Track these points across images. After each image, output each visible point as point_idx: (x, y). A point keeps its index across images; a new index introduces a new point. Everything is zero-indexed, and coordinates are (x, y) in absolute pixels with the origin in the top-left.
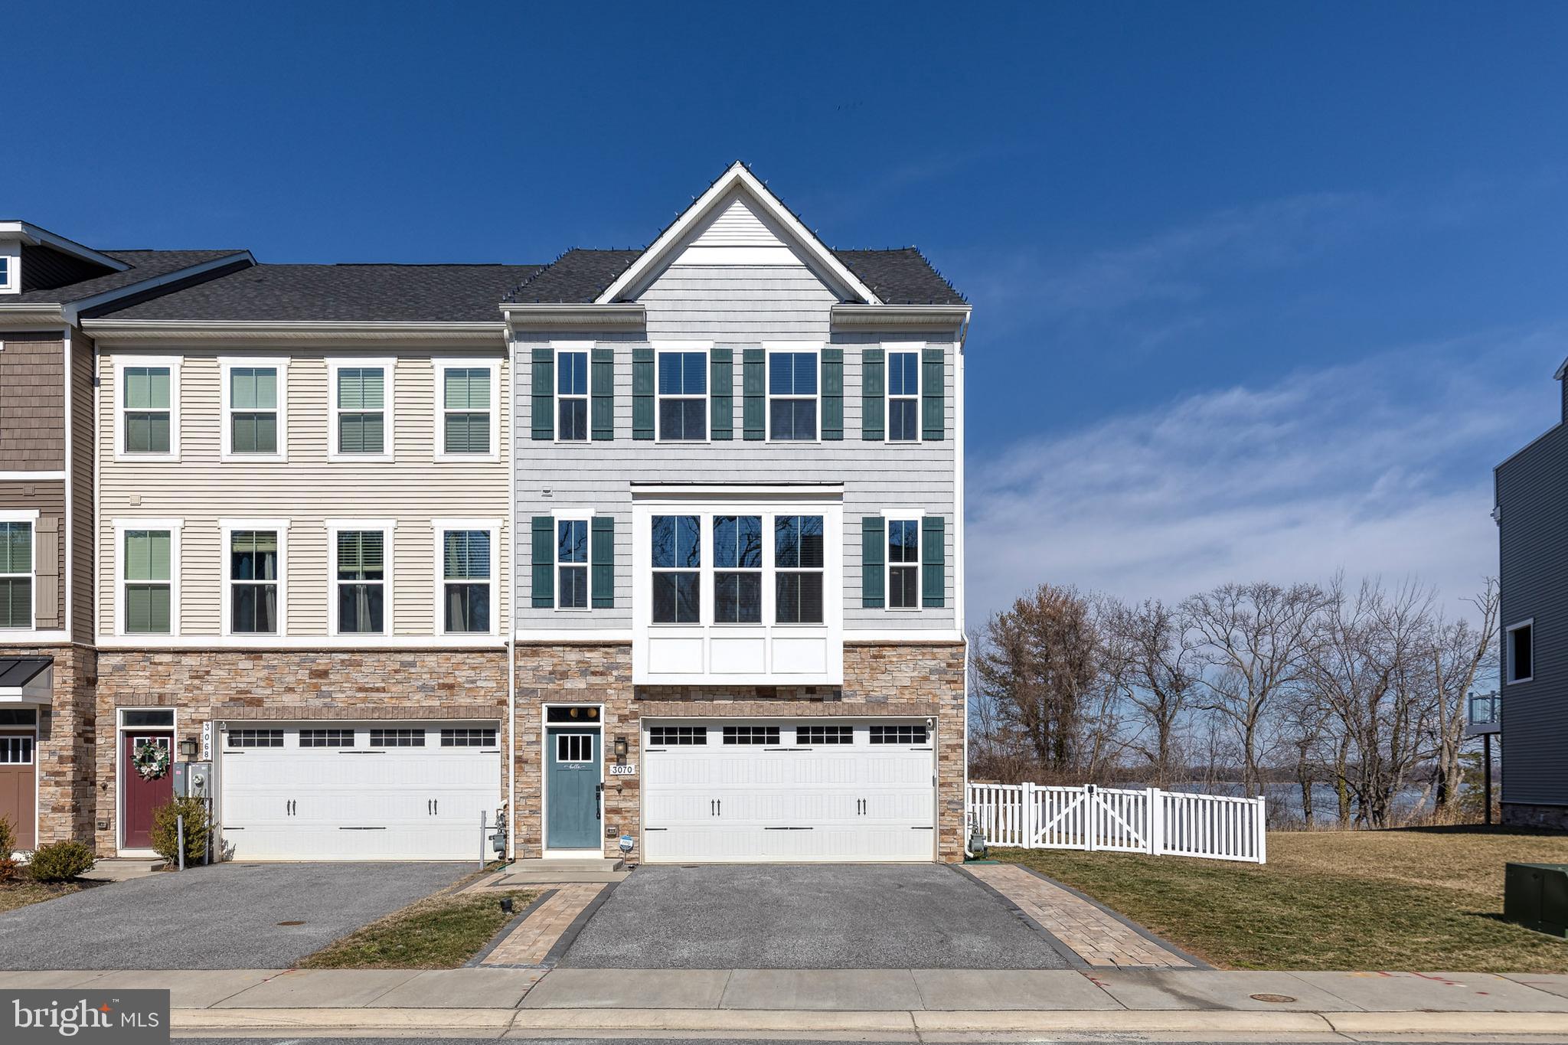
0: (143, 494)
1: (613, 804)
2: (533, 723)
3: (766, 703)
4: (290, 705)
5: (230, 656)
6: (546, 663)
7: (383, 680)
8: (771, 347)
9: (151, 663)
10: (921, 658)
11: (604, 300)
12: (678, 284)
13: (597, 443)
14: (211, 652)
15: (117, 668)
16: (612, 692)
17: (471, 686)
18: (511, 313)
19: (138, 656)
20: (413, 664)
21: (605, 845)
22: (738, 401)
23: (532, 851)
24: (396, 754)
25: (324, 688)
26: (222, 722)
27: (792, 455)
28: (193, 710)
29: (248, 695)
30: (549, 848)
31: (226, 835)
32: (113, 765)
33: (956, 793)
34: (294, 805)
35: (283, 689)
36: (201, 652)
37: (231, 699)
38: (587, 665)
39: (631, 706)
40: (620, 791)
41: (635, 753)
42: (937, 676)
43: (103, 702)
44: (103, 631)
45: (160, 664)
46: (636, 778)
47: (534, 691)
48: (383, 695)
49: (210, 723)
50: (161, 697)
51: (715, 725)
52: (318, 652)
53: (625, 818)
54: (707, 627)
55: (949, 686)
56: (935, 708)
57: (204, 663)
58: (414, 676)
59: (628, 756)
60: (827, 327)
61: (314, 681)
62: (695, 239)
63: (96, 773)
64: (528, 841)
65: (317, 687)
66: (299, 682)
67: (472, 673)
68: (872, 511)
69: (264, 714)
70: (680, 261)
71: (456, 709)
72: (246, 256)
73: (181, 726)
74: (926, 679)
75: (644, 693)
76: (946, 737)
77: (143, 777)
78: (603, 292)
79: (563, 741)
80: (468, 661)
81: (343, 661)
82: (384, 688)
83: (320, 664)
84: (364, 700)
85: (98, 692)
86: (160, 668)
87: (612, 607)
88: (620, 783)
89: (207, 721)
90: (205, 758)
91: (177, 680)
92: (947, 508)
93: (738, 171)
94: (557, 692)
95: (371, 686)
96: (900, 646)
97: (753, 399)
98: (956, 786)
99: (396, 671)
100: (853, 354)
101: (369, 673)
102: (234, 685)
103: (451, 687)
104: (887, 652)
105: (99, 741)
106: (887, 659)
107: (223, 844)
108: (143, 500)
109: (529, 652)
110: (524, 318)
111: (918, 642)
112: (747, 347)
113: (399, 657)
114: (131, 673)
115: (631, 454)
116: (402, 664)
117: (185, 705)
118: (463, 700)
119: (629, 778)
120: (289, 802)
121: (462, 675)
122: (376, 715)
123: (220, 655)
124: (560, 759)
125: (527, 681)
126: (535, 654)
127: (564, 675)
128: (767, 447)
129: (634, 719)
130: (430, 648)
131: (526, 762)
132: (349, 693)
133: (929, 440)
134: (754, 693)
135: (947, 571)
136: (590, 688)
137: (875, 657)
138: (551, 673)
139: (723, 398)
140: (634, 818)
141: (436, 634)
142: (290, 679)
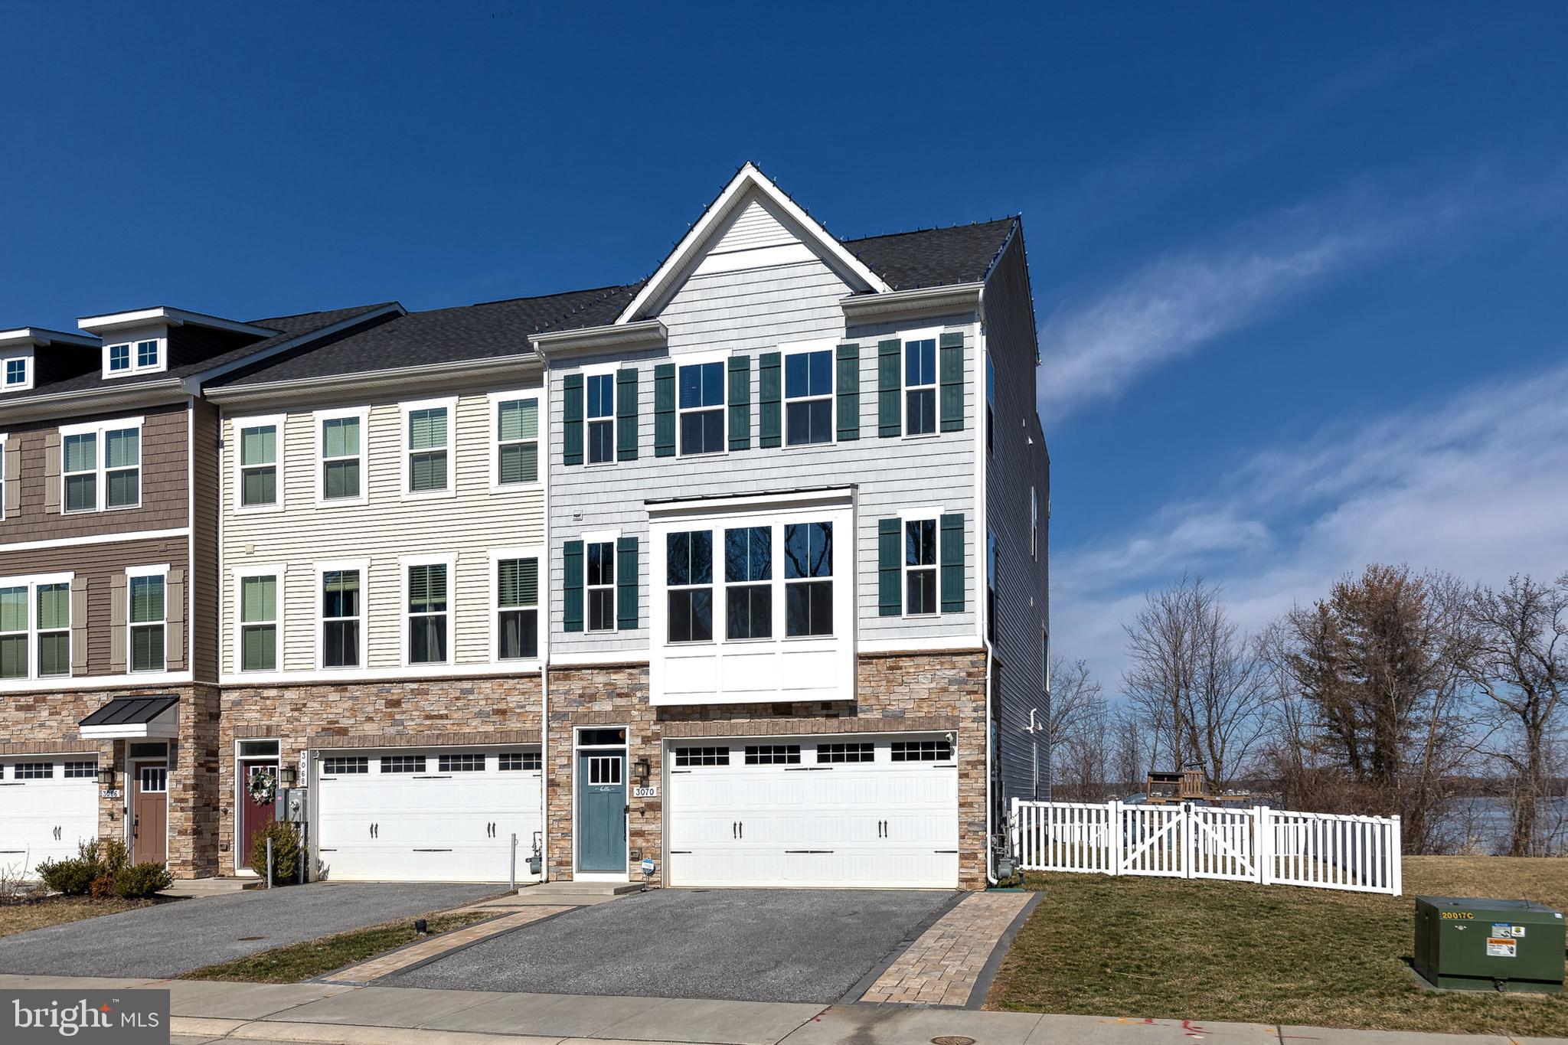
0: (255, 543)
1: (637, 826)
2: (564, 747)
3: (782, 721)
4: (370, 733)
5: (321, 689)
6: (576, 686)
7: (446, 707)
8: (787, 349)
9: (261, 698)
10: (939, 667)
11: (623, 320)
12: (696, 295)
13: (622, 464)
14: (307, 686)
15: (236, 704)
16: (636, 713)
17: (522, 710)
18: (540, 343)
19: (252, 692)
20: (471, 691)
21: (630, 868)
22: (755, 408)
23: (564, 874)
24: (461, 778)
25: (397, 717)
26: (316, 751)
27: (806, 459)
28: (292, 740)
29: (337, 725)
30: (580, 870)
31: (322, 856)
32: (232, 792)
33: (976, 814)
34: (376, 828)
35: (364, 719)
36: (299, 686)
37: (323, 729)
38: (612, 687)
39: (654, 727)
40: (643, 813)
41: (657, 775)
42: (956, 687)
43: (225, 734)
44: (225, 670)
45: (268, 698)
46: (658, 801)
47: (566, 714)
48: (446, 722)
49: (306, 752)
50: (269, 729)
51: (737, 745)
52: (392, 683)
53: (648, 841)
54: (719, 645)
55: (969, 697)
56: (954, 721)
57: (302, 696)
58: (472, 703)
59: (651, 777)
60: (842, 322)
61: (389, 710)
62: (713, 247)
63: (219, 800)
64: (560, 864)
65: (391, 716)
66: (376, 711)
67: (521, 698)
68: (888, 512)
69: (349, 743)
70: (699, 271)
71: (507, 733)
72: (396, 308)
73: (284, 755)
74: (944, 690)
75: (666, 713)
76: (966, 753)
77: (256, 802)
78: (621, 313)
79: (595, 763)
80: (518, 686)
81: (412, 690)
82: (446, 715)
83: (393, 694)
84: (430, 727)
85: (221, 726)
86: (268, 702)
87: (636, 627)
88: (643, 805)
89: (304, 750)
90: (302, 785)
91: (281, 713)
92: (967, 503)
93: (749, 171)
94: (586, 715)
95: (436, 713)
96: (917, 656)
97: (770, 404)
98: (976, 806)
99: (457, 699)
100: (869, 347)
101: (435, 701)
102: (325, 716)
103: (502, 712)
104: (905, 663)
105: (222, 770)
106: (904, 670)
107: (319, 864)
108: (256, 548)
109: (561, 676)
110: (554, 347)
111: (935, 651)
112: (764, 352)
113: (459, 684)
114: (246, 707)
115: (653, 472)
116: (463, 691)
117: (287, 736)
118: (514, 725)
119: (651, 800)
120: (372, 825)
121: (513, 700)
122: (440, 742)
123: (314, 689)
124: (592, 782)
125: (560, 705)
126: (567, 678)
127: (593, 698)
128: (783, 453)
129: (656, 740)
130: (485, 675)
131: (559, 785)
132: (418, 721)
133: (948, 431)
134: (770, 711)
135: (967, 572)
136: (616, 709)
137: (891, 668)
138: (581, 696)
139: (740, 407)
140: (656, 841)
141: (491, 661)
142: (370, 709)
